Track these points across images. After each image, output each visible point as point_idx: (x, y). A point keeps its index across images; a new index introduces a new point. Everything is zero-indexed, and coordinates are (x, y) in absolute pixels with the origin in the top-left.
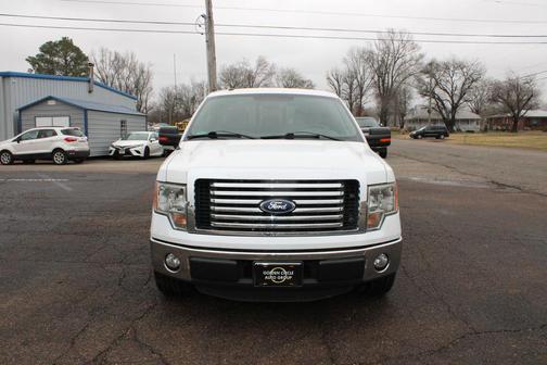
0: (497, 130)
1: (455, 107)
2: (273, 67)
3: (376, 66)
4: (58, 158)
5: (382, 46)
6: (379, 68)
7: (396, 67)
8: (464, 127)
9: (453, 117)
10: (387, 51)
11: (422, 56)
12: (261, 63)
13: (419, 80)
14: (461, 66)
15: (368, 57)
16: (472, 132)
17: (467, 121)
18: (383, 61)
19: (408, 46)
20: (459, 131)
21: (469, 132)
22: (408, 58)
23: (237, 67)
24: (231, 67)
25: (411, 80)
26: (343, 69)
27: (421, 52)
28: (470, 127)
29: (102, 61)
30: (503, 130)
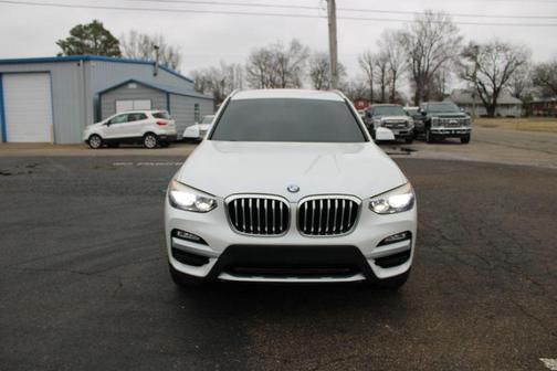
0: (539, 115)
1: (497, 91)
2: (307, 49)
3: (411, 49)
4: (150, 142)
5: (419, 28)
6: (415, 51)
7: (433, 49)
8: (504, 112)
9: (495, 101)
10: (423, 32)
11: (460, 39)
12: (295, 46)
13: (458, 63)
14: (504, 48)
15: (404, 39)
16: (513, 117)
17: (507, 106)
18: (420, 43)
19: (446, 28)
20: (499, 116)
21: (509, 117)
22: (445, 40)
23: (269, 49)
24: (262, 49)
25: (449, 63)
26: (376, 51)
27: (460, 34)
28: (510, 112)
29: (132, 44)
30: (545, 115)
